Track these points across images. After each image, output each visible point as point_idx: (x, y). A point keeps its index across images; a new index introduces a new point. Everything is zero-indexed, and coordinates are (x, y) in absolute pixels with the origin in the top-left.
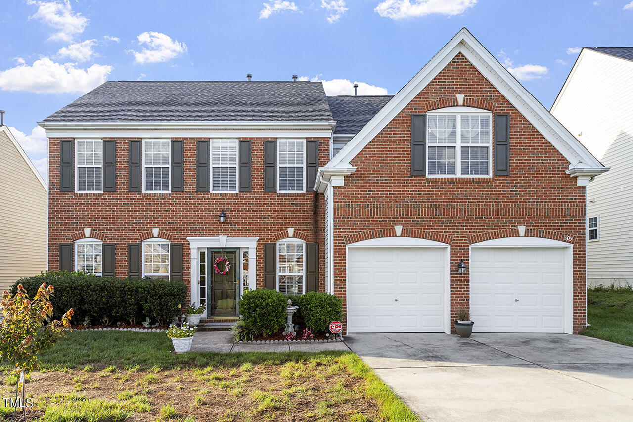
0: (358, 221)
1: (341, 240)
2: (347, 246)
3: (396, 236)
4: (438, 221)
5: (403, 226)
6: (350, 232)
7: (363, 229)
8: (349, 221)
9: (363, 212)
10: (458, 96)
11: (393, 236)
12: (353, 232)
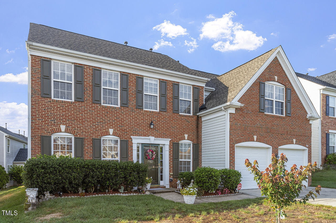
0: (240, 132)
1: (233, 142)
2: (236, 145)
3: (254, 141)
4: (268, 135)
5: (257, 136)
6: (237, 138)
7: (242, 137)
8: (236, 132)
9: (242, 128)
10: (275, 77)
11: (253, 141)
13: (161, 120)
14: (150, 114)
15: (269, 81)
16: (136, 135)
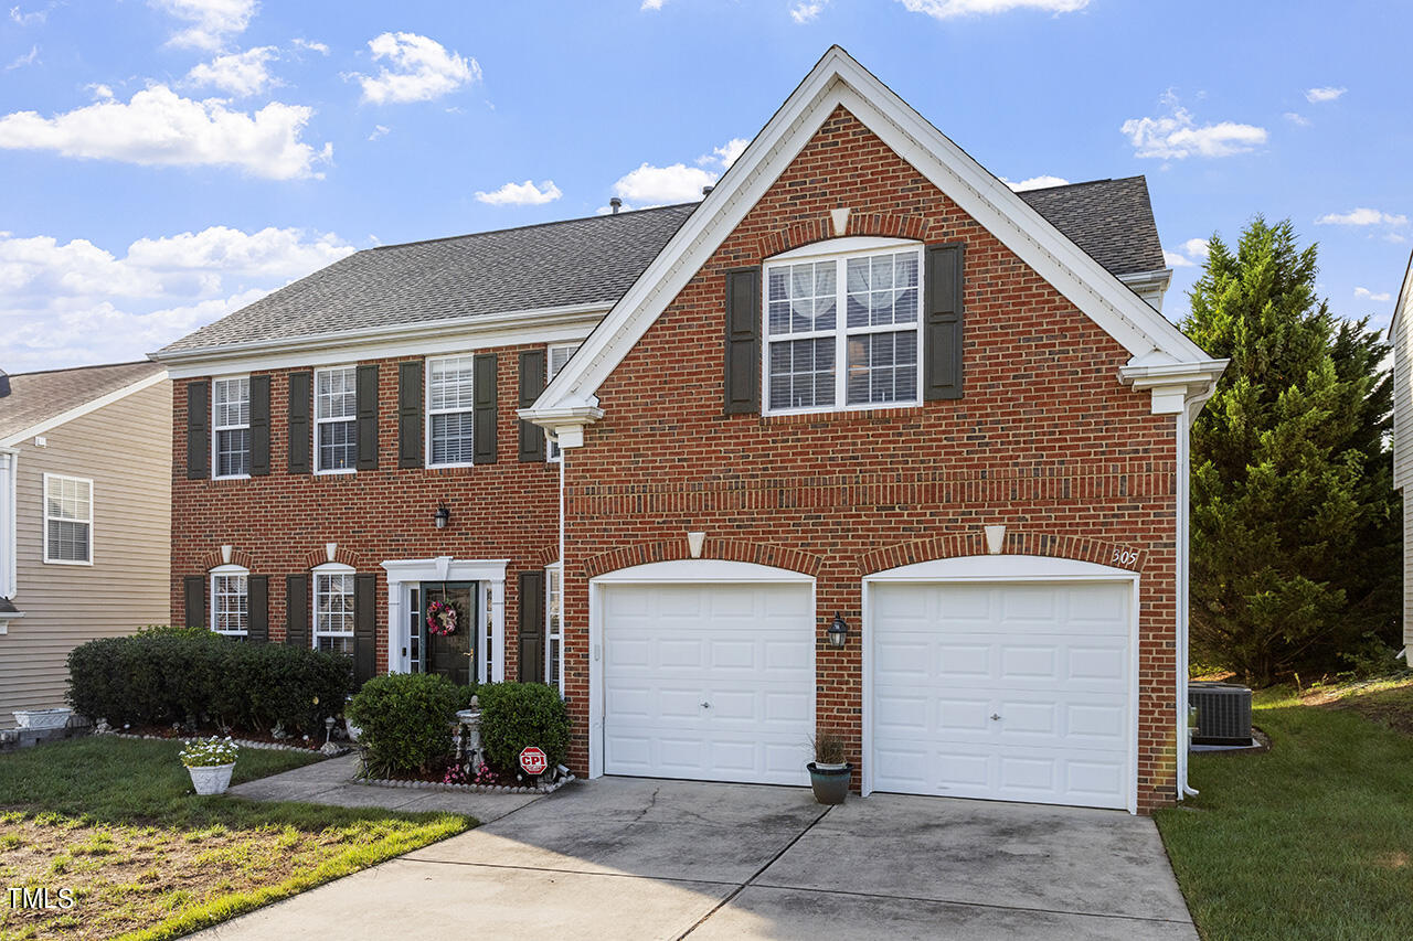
0: (613, 524)
1: (577, 568)
2: (592, 582)
3: (690, 557)
4: (786, 519)
5: (708, 534)
6: (596, 549)
7: (623, 543)
8: (596, 524)
9: (622, 504)
10: (834, 213)
11: (684, 558)
12: (602, 549)
13: (476, 494)
14: (442, 481)
15: (788, 249)
16: (400, 555)
